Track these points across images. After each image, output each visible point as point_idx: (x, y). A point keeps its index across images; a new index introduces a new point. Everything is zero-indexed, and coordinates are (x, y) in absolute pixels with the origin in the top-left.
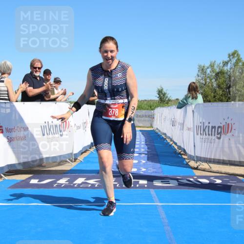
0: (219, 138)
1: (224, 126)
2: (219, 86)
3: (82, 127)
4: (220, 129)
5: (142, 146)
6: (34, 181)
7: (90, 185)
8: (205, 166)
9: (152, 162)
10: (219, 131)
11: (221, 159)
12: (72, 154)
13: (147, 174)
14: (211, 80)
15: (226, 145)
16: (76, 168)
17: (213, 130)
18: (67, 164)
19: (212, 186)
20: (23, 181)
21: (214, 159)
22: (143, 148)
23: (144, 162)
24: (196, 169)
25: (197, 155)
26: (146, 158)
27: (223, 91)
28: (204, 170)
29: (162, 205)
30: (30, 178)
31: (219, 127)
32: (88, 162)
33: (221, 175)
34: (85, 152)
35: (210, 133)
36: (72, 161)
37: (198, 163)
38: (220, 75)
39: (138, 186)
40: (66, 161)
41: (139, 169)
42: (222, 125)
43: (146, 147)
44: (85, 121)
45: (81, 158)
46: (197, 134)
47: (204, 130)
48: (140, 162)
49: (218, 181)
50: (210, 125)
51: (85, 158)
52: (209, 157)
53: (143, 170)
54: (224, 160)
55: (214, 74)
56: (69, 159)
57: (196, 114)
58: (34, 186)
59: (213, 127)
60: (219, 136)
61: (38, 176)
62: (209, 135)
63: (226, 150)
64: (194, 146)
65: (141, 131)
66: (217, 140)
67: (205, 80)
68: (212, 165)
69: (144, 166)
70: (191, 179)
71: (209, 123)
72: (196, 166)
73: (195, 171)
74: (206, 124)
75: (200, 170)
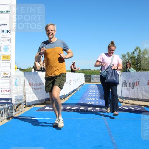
0: (133, 88)
1: (135, 82)
2: (133, 64)
3: (68, 83)
4: (133, 84)
5: (97, 92)
6: (47, 108)
7: (73, 110)
8: (126, 101)
9: (101, 99)
10: (133, 85)
11: (134, 98)
12: (64, 95)
13: (99, 105)
14: (128, 61)
15: (136, 91)
16: (66, 102)
17: (130, 84)
18: (62, 100)
19: (130, 111)
20: (42, 108)
21: (130, 98)
22: (97, 93)
23: (98, 99)
24: (122, 102)
25: (122, 96)
26: (99, 98)
27: (135, 66)
28: (126, 103)
29: (106, 120)
30: (45, 107)
31: (133, 83)
32: (72, 99)
33: (134, 105)
34: (70, 94)
35: (129, 86)
36: (64, 99)
37: (123, 100)
38: (132, 58)
39: (95, 110)
40: (62, 99)
41: (95, 103)
42: (134, 82)
43: (99, 92)
44: (70, 80)
45: (68, 97)
46: (123, 86)
47: (126, 84)
48: (96, 99)
49: (133, 108)
50: (129, 82)
51: (70, 97)
52: (128, 97)
53: (97, 103)
54: (135, 98)
55: (130, 58)
56: (63, 98)
57: (122, 77)
58: (47, 110)
59: (130, 83)
60: (133, 87)
61: (49, 105)
62: (128, 87)
63: (136, 93)
64: (121, 92)
65: (96, 84)
66: (131, 89)
67: (126, 60)
68: (129, 101)
69: (98, 101)
70: (120, 108)
71: (128, 81)
72: (122, 101)
73: (122, 104)
74: (127, 82)
75: (124, 103)
